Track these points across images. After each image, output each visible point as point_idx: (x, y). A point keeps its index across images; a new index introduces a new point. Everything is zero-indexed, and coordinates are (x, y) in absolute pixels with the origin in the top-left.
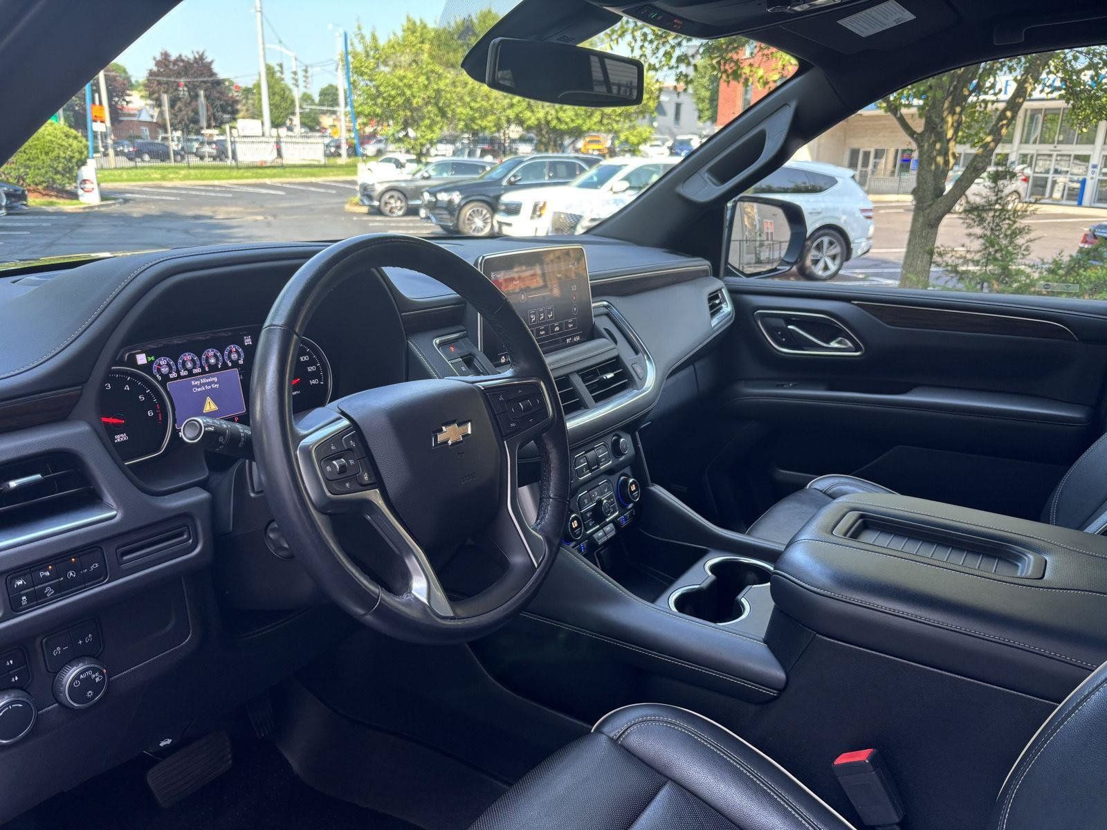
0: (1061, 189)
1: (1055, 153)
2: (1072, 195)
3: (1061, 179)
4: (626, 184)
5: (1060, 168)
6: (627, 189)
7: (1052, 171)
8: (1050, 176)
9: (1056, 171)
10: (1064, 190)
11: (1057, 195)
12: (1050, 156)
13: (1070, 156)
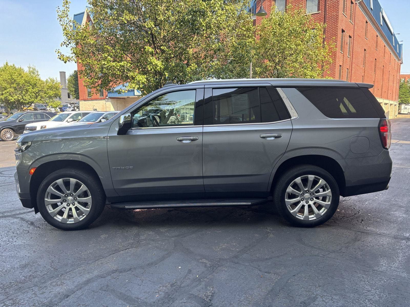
0: (188, 118)
1: (185, 108)
2: (191, 119)
3: (188, 115)
4: (72, 120)
5: (187, 112)
6: (72, 121)
7: (185, 113)
8: (185, 114)
9: (186, 113)
10: (189, 118)
11: (188, 120)
12: (184, 109)
13: (189, 109)
